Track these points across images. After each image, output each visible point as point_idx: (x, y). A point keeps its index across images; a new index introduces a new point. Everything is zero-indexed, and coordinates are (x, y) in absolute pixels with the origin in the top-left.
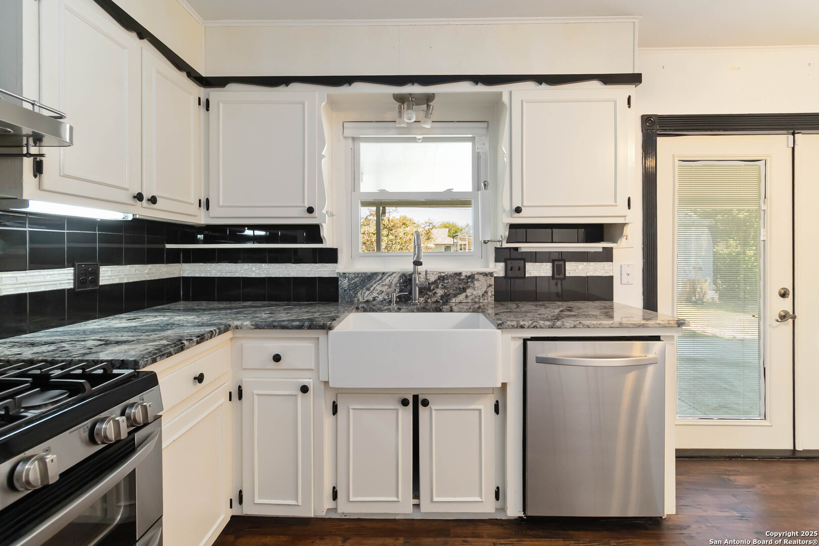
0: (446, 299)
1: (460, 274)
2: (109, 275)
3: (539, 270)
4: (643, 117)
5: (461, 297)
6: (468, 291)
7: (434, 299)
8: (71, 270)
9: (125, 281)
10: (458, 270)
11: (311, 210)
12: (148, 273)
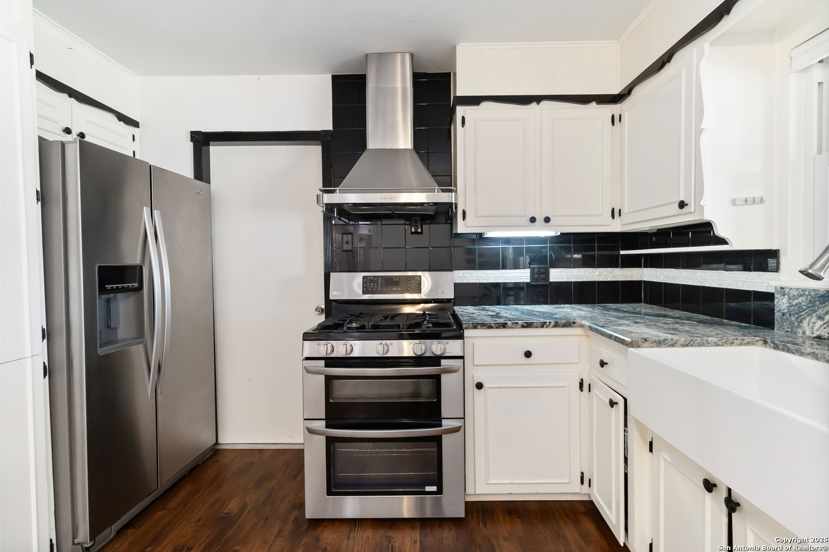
8: (528, 271)
9: (574, 280)
11: (682, 205)
12: (599, 275)
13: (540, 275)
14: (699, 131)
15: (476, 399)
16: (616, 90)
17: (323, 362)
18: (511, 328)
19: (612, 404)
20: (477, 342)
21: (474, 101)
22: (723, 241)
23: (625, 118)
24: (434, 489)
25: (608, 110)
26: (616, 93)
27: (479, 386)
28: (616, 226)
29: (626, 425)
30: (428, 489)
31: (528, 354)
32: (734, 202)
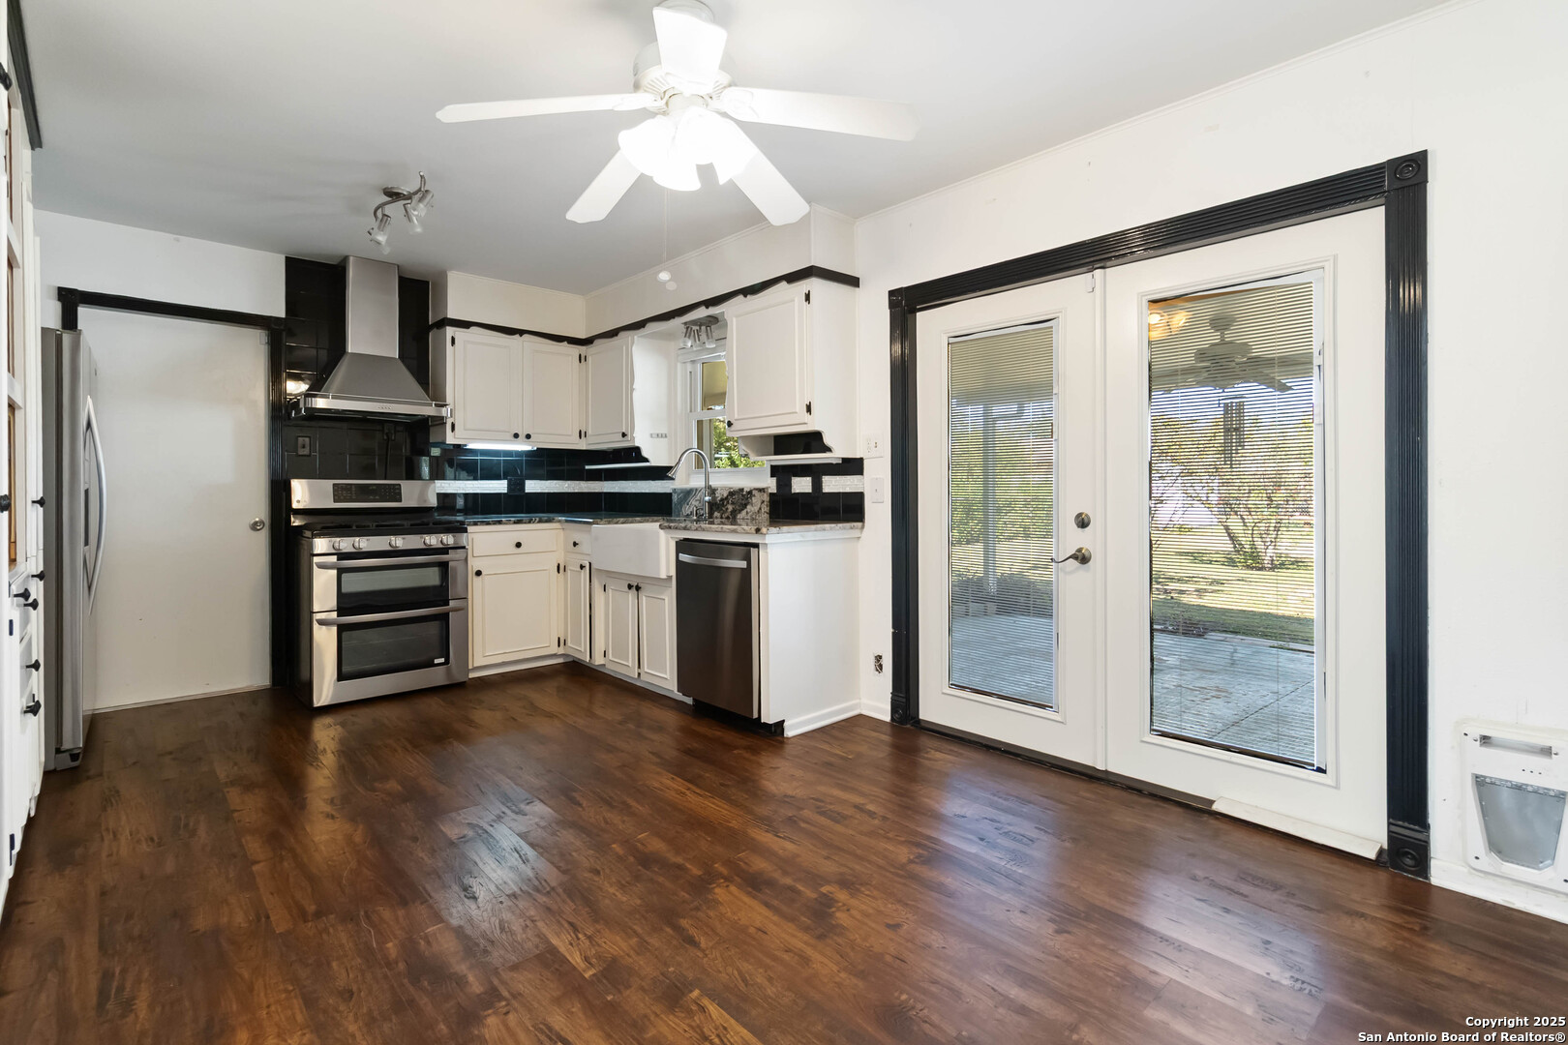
0: (734, 513)
1: (742, 490)
2: (532, 486)
3: (802, 485)
4: (890, 292)
5: (744, 512)
6: (748, 507)
7: (726, 515)
8: (506, 482)
9: (546, 491)
10: (741, 486)
11: (624, 435)
12: (568, 487)
13: (516, 486)
14: (632, 390)
15: (476, 584)
16: (583, 336)
17: (335, 557)
18: (505, 524)
19: (582, 567)
20: (475, 536)
21: (465, 324)
22: (646, 460)
23: (589, 359)
24: (442, 660)
25: (576, 350)
26: (584, 337)
27: (479, 573)
28: (582, 445)
29: (590, 581)
30: (436, 661)
31: (518, 545)
32: (651, 435)
